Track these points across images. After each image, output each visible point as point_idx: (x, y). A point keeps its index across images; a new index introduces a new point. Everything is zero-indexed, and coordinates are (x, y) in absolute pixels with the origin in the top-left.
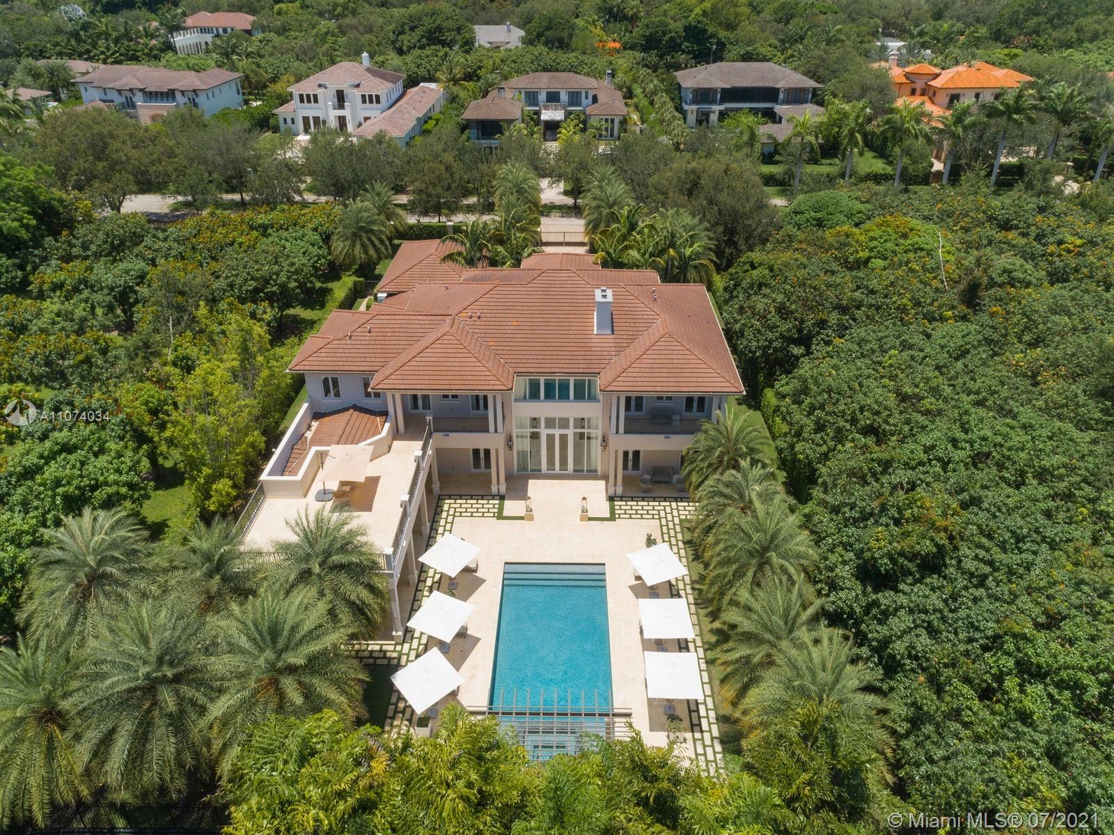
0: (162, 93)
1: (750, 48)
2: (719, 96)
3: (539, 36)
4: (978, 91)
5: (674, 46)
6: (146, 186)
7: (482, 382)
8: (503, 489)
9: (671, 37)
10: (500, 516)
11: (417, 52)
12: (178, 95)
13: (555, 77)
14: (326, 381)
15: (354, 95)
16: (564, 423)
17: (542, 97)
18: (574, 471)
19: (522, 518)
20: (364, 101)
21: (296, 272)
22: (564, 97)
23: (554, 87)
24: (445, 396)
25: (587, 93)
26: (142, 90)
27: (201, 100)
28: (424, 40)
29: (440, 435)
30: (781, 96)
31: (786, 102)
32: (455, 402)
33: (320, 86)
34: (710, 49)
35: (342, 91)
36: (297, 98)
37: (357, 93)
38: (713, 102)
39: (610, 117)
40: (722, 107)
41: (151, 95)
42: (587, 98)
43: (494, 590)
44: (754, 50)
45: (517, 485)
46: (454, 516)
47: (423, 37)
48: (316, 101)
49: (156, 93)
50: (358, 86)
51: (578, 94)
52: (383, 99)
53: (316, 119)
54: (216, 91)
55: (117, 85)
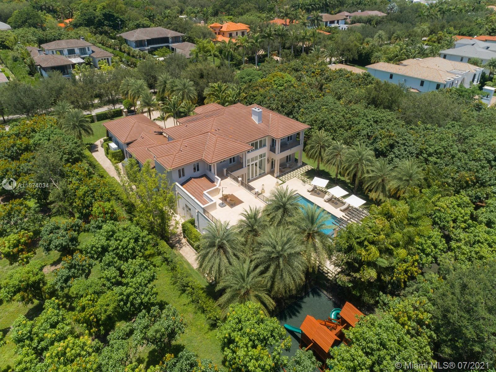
1: (138, 22)
2: (146, 43)
4: (243, 31)
5: (100, 24)
9: (99, 19)
14: (179, 171)
16: (256, 158)
17: (66, 52)
18: (259, 175)
19: (261, 193)
22: (77, 51)
23: (71, 47)
30: (170, 40)
31: (173, 42)
32: (225, 162)
34: (118, 24)
38: (144, 46)
39: (106, 58)
40: (149, 47)
44: (140, 22)
51: (84, 49)
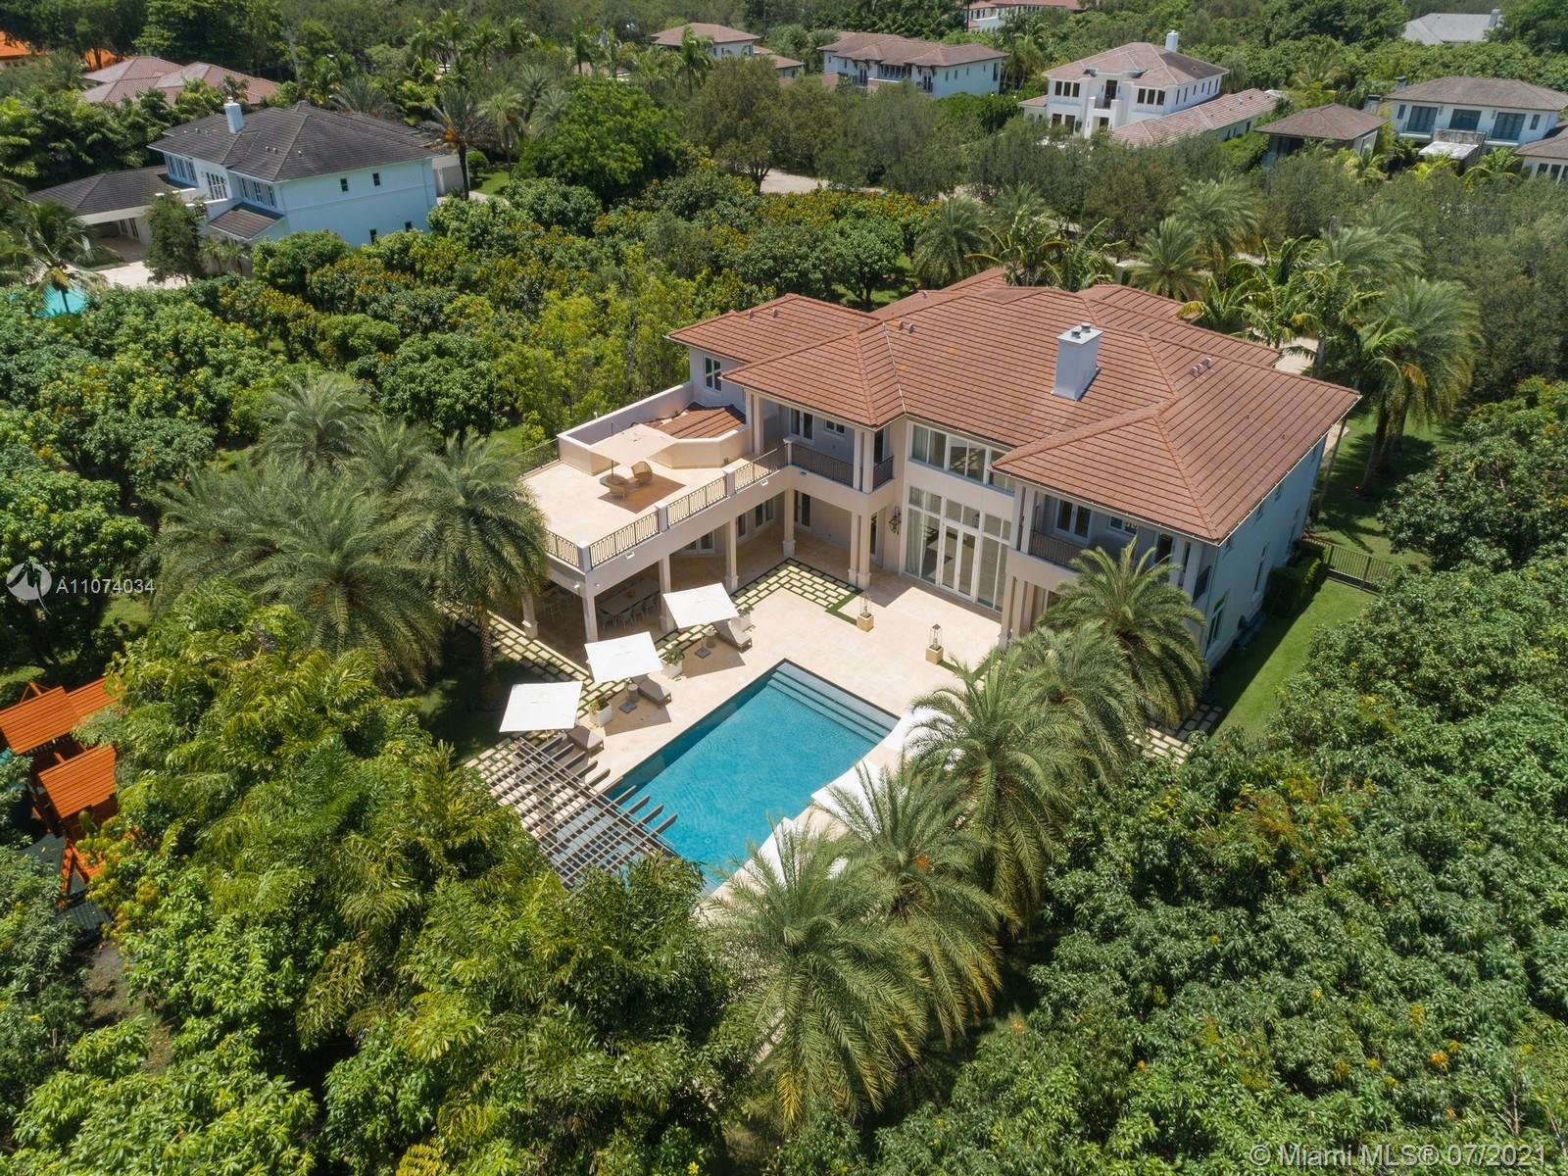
0: (899, 68)
3: (1525, 28)
6: (803, 166)
7: (846, 407)
8: (864, 580)
10: (833, 610)
11: (1288, 43)
12: (915, 70)
13: (1481, 86)
14: (709, 364)
15: (1130, 88)
16: (973, 518)
17: (1444, 118)
18: (979, 600)
19: (853, 622)
20: (1141, 100)
21: (826, 262)
22: (1487, 122)
23: (1473, 103)
24: (830, 425)
25: (1536, 118)
26: (878, 62)
27: (938, 81)
28: (1306, 25)
29: (798, 470)
33: (1087, 72)
35: (1115, 82)
36: (1052, 88)
37: (1134, 87)
41: (887, 70)
42: (1533, 127)
43: (741, 679)
45: (886, 582)
46: (782, 586)
47: (1305, 19)
48: (1076, 94)
49: (893, 67)
50: (1139, 76)
51: (1518, 118)
52: (1169, 99)
53: (1070, 119)
54: (962, 71)
55: (854, 55)
